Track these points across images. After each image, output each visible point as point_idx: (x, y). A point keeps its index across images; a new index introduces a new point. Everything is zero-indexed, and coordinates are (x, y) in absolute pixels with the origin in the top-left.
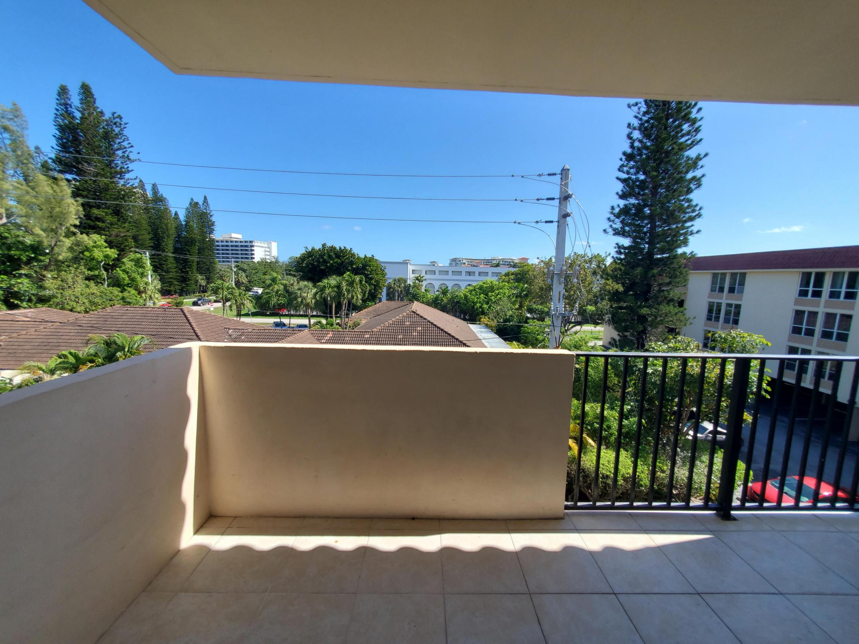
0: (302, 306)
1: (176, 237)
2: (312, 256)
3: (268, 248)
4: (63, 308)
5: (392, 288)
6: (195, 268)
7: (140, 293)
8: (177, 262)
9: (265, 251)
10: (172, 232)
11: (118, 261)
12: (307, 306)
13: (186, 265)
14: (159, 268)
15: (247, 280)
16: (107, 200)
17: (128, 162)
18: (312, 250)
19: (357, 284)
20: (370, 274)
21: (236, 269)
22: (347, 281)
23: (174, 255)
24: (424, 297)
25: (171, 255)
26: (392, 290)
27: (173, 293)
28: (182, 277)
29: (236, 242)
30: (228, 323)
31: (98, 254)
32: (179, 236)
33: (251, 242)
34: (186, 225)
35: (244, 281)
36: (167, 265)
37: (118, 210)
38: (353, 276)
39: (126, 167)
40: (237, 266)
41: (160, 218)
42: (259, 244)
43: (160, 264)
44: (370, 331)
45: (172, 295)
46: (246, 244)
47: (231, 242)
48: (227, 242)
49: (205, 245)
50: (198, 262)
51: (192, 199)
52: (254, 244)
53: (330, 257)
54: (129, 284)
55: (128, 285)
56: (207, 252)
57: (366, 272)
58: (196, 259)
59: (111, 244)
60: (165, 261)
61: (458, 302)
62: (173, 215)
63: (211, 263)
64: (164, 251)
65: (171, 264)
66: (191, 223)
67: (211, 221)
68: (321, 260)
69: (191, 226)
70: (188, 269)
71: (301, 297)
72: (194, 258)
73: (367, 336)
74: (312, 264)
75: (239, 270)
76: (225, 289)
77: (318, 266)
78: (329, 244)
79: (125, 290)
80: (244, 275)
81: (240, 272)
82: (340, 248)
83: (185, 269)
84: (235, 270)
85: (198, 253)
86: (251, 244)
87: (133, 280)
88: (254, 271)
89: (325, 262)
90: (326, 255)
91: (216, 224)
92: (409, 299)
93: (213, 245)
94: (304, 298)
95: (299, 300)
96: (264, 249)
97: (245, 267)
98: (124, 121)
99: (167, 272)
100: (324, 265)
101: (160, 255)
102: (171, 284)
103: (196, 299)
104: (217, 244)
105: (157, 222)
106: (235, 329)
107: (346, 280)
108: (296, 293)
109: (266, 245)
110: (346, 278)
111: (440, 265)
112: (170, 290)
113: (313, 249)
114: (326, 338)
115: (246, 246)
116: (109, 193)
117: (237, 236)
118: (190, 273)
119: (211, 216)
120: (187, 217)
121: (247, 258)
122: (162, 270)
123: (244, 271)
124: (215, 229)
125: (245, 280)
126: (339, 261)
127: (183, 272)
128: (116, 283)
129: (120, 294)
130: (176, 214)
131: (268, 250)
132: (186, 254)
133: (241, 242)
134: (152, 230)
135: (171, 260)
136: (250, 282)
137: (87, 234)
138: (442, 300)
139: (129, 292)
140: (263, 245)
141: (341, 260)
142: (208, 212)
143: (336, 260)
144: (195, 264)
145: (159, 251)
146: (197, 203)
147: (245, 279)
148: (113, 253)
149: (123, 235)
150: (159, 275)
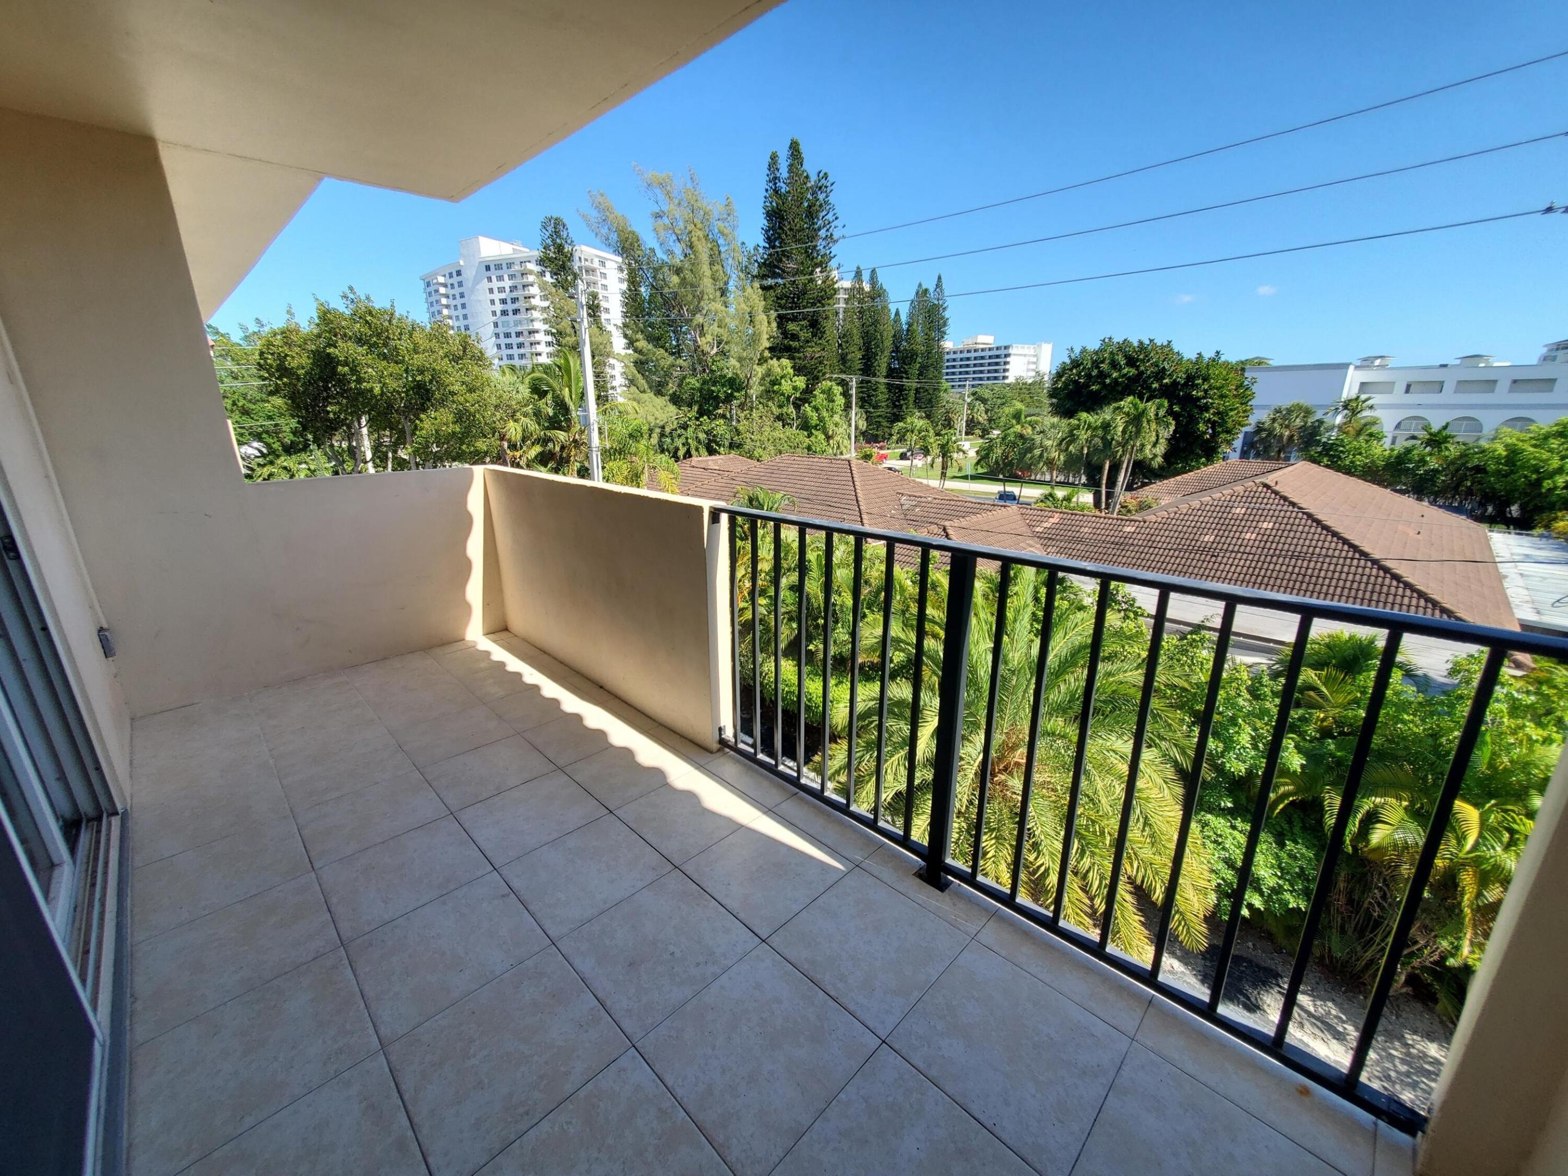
0: (1041, 464)
1: (893, 351)
2: (1079, 365)
3: (1035, 356)
4: (751, 457)
5: (1265, 430)
6: (911, 399)
7: (828, 438)
8: (890, 391)
9: (1029, 363)
10: (888, 343)
11: (808, 391)
12: (1050, 463)
13: (901, 395)
14: (866, 401)
15: (986, 417)
16: (805, 307)
17: (831, 245)
18: (1082, 352)
19: (1148, 421)
20: (1204, 398)
21: (972, 398)
22: (1128, 414)
23: (886, 381)
24: (1360, 454)
25: (883, 380)
26: (1264, 435)
27: (880, 439)
28: (894, 414)
29: (983, 350)
30: (906, 486)
31: (786, 386)
32: (897, 349)
33: (1006, 348)
34: (908, 330)
35: (980, 419)
36: (877, 396)
37: (817, 321)
38: (1141, 406)
39: (828, 252)
40: (974, 394)
41: (875, 323)
42: (1020, 351)
43: (869, 396)
44: (1140, 519)
45: (879, 442)
46: (998, 353)
47: (975, 351)
48: (969, 351)
49: (930, 361)
50: (917, 390)
51: (920, 285)
52: (1011, 351)
53: (1114, 365)
54: (817, 425)
55: (815, 427)
56: (931, 372)
57: (1194, 393)
58: (915, 385)
59: (798, 370)
60: (875, 390)
61: (1479, 469)
62: (893, 316)
63: (935, 390)
64: (874, 375)
65: (882, 395)
66: (915, 327)
67: (943, 317)
68: (1095, 372)
69: (914, 331)
70: (902, 402)
71: (1041, 447)
72: (911, 384)
73: (1128, 529)
74: (1076, 382)
75: (977, 399)
76: (916, 432)
77: (1086, 385)
78: (1118, 339)
79: (812, 434)
80: (982, 408)
81: (978, 403)
82: (1141, 343)
83: (899, 401)
84: (969, 400)
85: (919, 375)
86: (1006, 352)
87: (821, 419)
88: (999, 401)
89: (1102, 375)
90: (1107, 362)
91: (950, 322)
92: (1312, 456)
93: (941, 358)
94: (1045, 449)
95: (1037, 452)
96: (1025, 360)
97: (987, 394)
98: (831, 179)
99: (876, 407)
100: (1099, 383)
101: (870, 382)
102: (879, 424)
103: (905, 450)
104: (947, 357)
105: (871, 329)
106: (910, 496)
107: (1124, 413)
108: (1033, 439)
109: (1032, 352)
110: (1126, 410)
111: (1495, 364)
112: (877, 435)
113: (1084, 350)
114: (1045, 525)
115: (998, 357)
116: (807, 296)
117: (986, 340)
118: (904, 407)
119: (945, 309)
120: (911, 315)
121: (996, 378)
122: (870, 404)
123: (984, 401)
124: (948, 332)
125: (982, 418)
126: (1133, 371)
127: (895, 406)
128: (805, 426)
129: (807, 440)
130: (897, 313)
131: (1034, 359)
132: (902, 378)
133: (990, 349)
134: (864, 344)
135: (882, 388)
136: (990, 420)
137: (779, 359)
138: (1422, 461)
139: (816, 437)
140: (1026, 351)
141: (1137, 369)
142: (941, 302)
143: (1125, 371)
144: (912, 393)
145: (868, 376)
146: (926, 291)
147: (983, 415)
148: (801, 382)
149: (817, 355)
150: (866, 412)
